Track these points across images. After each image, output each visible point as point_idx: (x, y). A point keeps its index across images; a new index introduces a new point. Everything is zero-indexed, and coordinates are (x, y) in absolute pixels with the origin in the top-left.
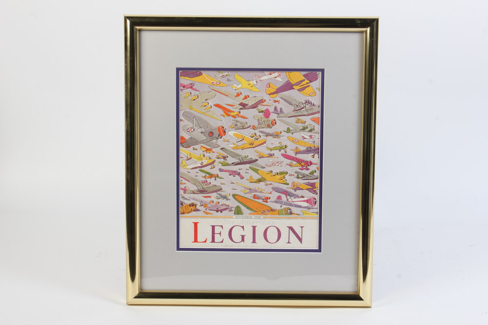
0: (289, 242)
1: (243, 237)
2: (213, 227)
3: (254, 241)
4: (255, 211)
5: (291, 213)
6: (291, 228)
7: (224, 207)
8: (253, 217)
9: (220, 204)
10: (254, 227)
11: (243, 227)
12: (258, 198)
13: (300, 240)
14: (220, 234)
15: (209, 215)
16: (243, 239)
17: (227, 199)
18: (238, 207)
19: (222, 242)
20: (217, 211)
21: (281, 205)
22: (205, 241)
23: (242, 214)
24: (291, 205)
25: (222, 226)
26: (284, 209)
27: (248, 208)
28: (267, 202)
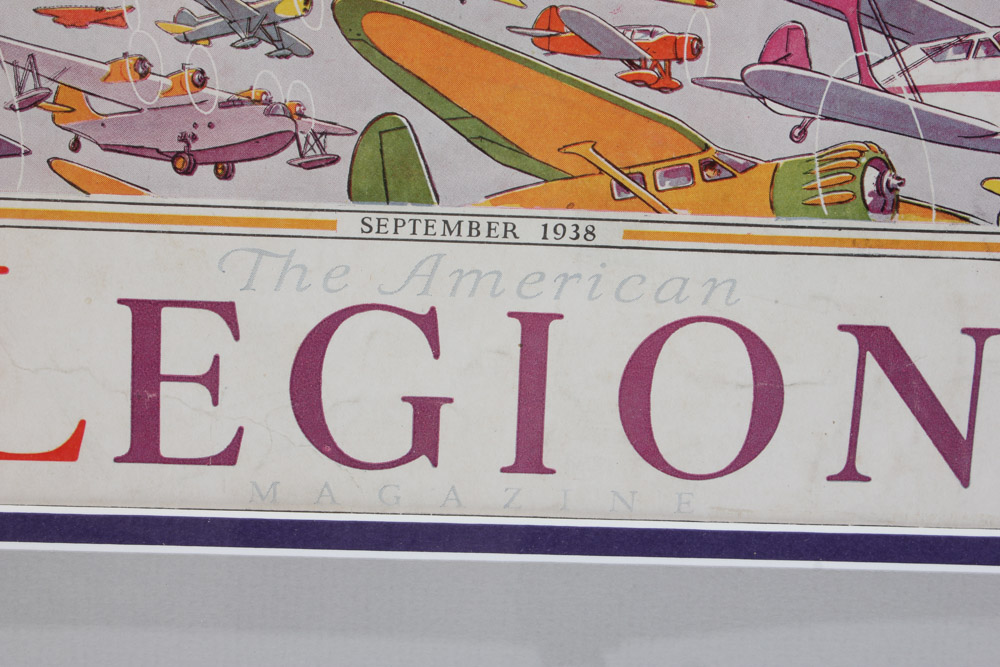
0: (850, 473)
1: (426, 414)
2: (146, 317)
3: (529, 457)
4: (547, 174)
5: (889, 201)
6: (877, 343)
7: (252, 124)
8: (529, 230)
9: (215, 92)
10: (535, 328)
11: (428, 323)
12: (585, 48)
13: (956, 449)
14: (210, 380)
15: (100, 203)
16: (426, 438)
17: (285, 49)
18: (385, 129)
19: (229, 456)
20: (186, 162)
21: (795, 119)
22: (68, 451)
23: (425, 193)
24: (897, 121)
25: (227, 311)
26: (831, 156)
27: (485, 139)
28: (666, 85)
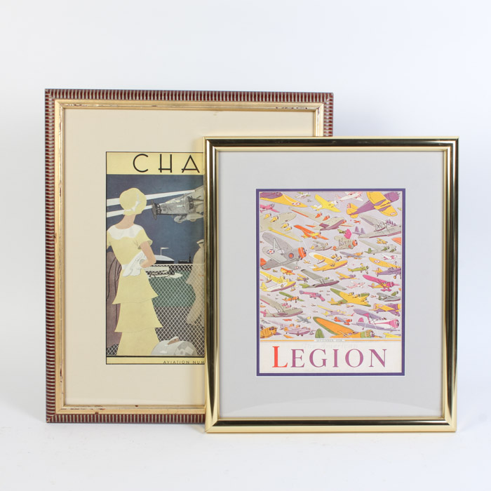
0: (371, 366)
1: (324, 361)
2: (294, 351)
3: (336, 365)
4: (336, 334)
5: (373, 336)
6: (373, 351)
7: (305, 330)
8: (335, 340)
9: (301, 327)
10: (336, 351)
11: (324, 351)
12: (339, 321)
13: (383, 363)
14: (301, 358)
15: (289, 339)
16: (324, 364)
17: (308, 322)
18: (319, 330)
19: (303, 366)
20: (298, 335)
21: (362, 327)
22: (286, 366)
23: (323, 337)
24: (373, 327)
25: (303, 350)
26: (367, 332)
27: (329, 331)
28: (348, 324)
